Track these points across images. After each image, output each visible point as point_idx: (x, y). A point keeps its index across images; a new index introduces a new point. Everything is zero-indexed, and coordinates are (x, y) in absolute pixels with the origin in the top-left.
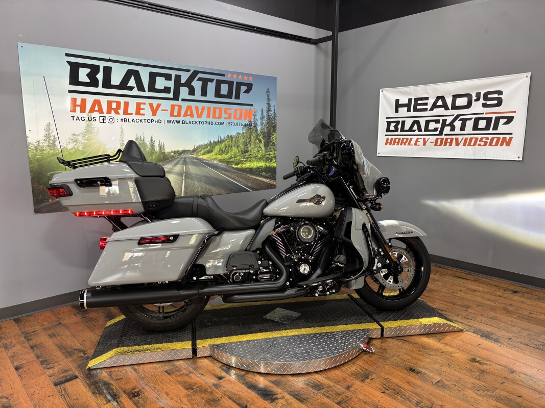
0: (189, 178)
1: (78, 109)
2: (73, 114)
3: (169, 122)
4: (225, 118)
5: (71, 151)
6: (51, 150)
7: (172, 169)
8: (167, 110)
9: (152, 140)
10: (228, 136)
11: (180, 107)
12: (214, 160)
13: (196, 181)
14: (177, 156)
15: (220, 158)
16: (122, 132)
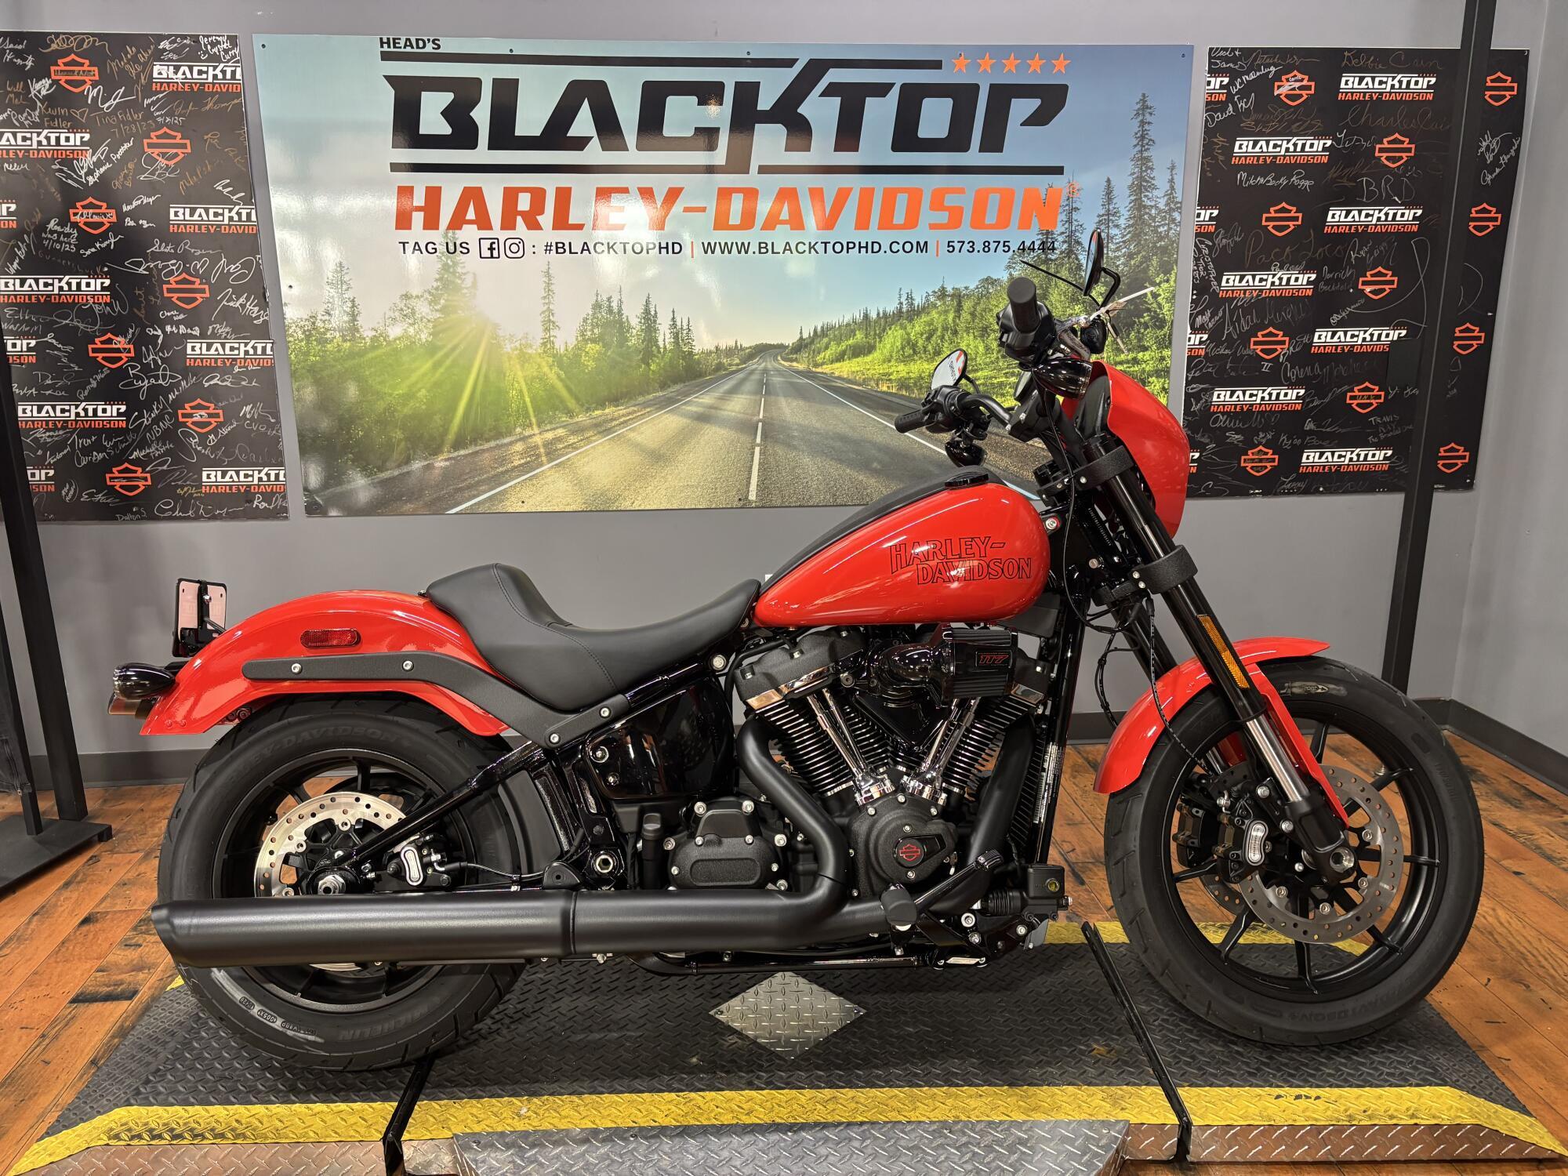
0: (776, 441)
1: (418, 218)
2: (404, 235)
3: (708, 248)
4: (933, 227)
5: (400, 345)
6: (345, 341)
7: (716, 408)
8: (703, 210)
9: (647, 311)
10: (942, 294)
11: (751, 194)
12: (878, 380)
13: (803, 451)
14: (737, 365)
15: (904, 374)
16: (549, 284)
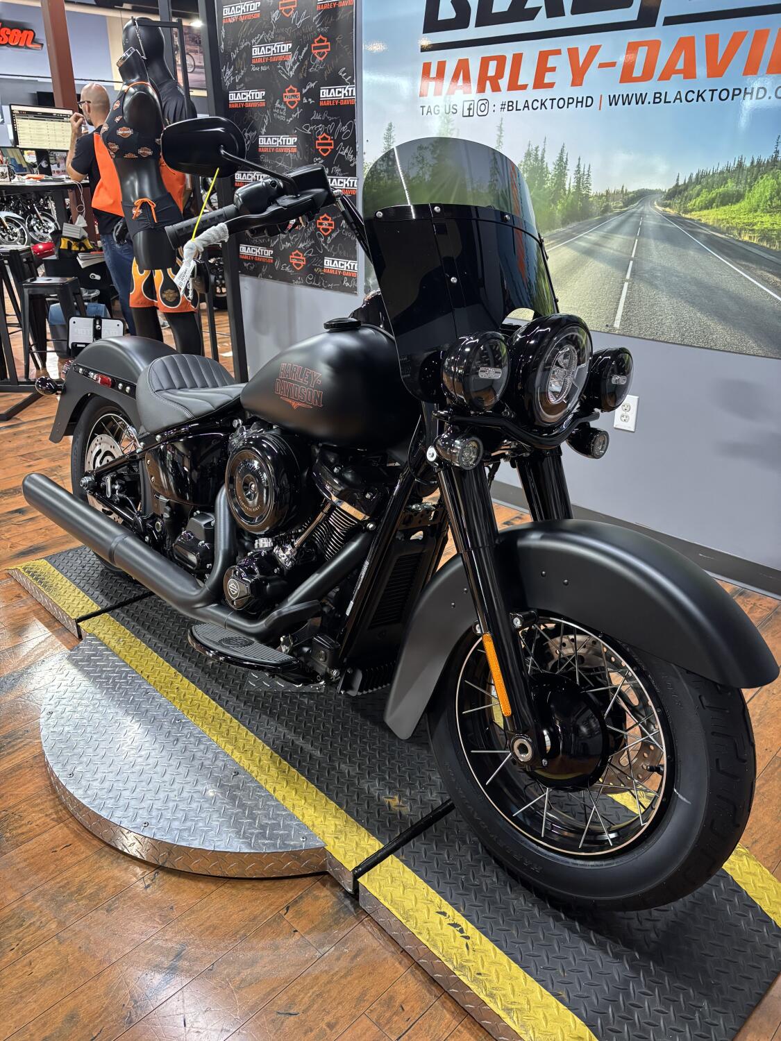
0: (641, 279)
2: (423, 101)
3: (613, 101)
6: (389, 179)
7: (600, 245)
8: (613, 64)
9: (561, 159)
11: (654, 46)
12: (741, 230)
13: (663, 291)
14: (621, 208)
15: (767, 225)
16: (500, 137)
